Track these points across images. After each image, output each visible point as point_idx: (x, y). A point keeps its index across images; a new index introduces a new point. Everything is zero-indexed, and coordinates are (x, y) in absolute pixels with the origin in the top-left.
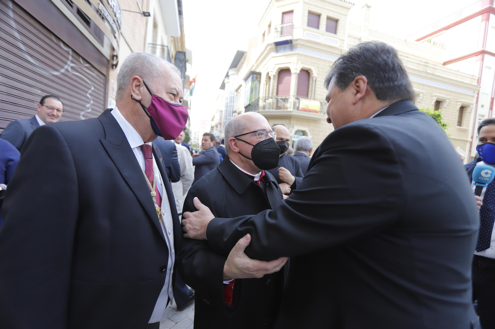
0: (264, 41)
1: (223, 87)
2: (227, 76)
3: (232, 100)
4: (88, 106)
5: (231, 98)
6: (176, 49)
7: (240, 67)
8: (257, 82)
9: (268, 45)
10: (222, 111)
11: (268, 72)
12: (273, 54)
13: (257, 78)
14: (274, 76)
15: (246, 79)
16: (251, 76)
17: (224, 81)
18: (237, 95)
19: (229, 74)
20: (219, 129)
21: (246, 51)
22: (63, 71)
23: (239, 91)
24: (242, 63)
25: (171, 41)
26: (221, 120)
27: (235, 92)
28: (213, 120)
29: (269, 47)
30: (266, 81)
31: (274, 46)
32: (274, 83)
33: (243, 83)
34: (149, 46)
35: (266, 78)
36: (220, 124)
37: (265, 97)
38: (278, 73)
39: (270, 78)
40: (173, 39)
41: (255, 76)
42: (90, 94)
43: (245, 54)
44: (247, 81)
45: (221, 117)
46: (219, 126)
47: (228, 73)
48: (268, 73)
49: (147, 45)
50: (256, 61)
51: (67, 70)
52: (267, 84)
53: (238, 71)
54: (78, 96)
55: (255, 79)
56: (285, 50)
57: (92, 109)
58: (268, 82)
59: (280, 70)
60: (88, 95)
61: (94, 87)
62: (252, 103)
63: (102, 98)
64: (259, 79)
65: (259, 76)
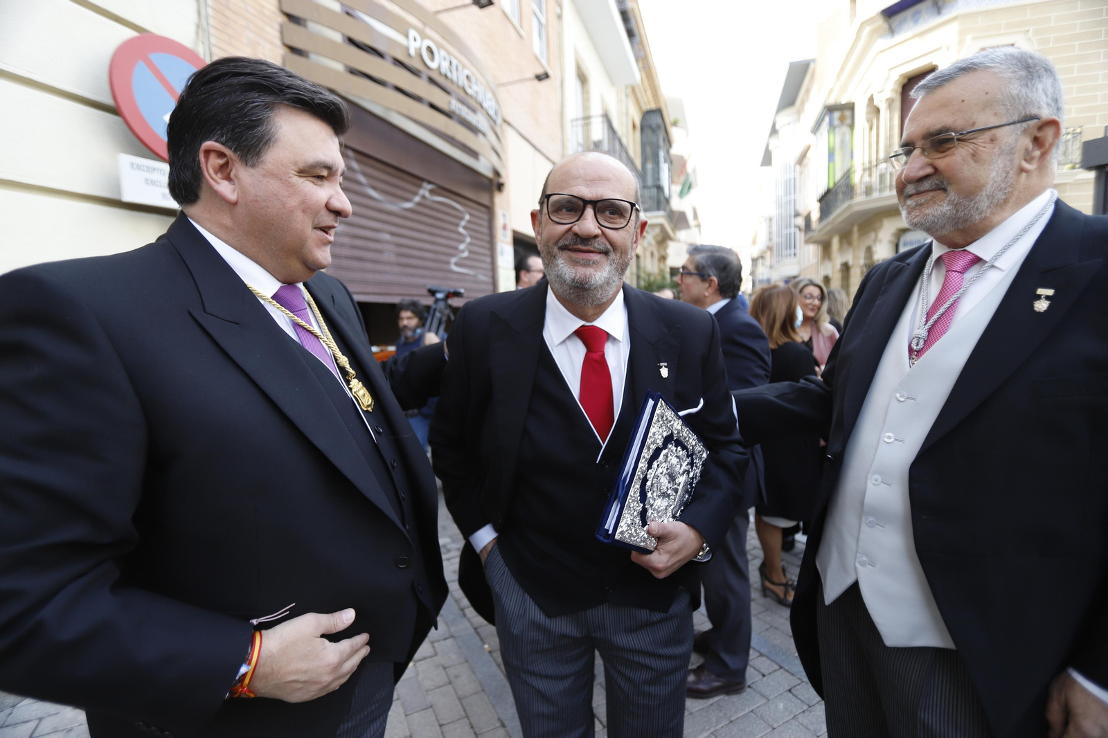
0: (855, 15)
1: (767, 160)
2: (774, 131)
3: (792, 187)
4: (462, 247)
5: (788, 182)
6: (640, 108)
7: (803, 103)
8: (845, 129)
9: (863, 24)
10: (770, 220)
11: (872, 95)
12: (884, 42)
13: (842, 119)
14: (890, 102)
15: (816, 129)
16: (827, 119)
17: (767, 146)
18: (801, 173)
19: (777, 127)
20: (768, 262)
21: (813, 58)
22: (417, 199)
23: (805, 161)
24: (808, 91)
25: (627, 95)
26: (770, 240)
27: (798, 167)
28: (754, 242)
29: (868, 29)
30: (870, 121)
31: (881, 22)
32: (891, 119)
33: (810, 139)
34: (572, 125)
35: (867, 113)
36: (770, 249)
37: (870, 162)
38: (900, 90)
39: (878, 111)
40: (629, 91)
41: (837, 115)
42: (465, 228)
43: (812, 66)
44: (818, 134)
45: (770, 233)
46: (768, 254)
47: (774, 125)
48: (871, 99)
49: (568, 124)
50: (838, 77)
51: (423, 197)
52: (871, 128)
53: (799, 112)
54: (445, 233)
55: (836, 122)
56: (916, 21)
57: (471, 252)
58: (875, 122)
59: (905, 81)
60: (461, 230)
61: (471, 215)
62: (835, 184)
63: (485, 230)
64: (848, 121)
65: (848, 113)
